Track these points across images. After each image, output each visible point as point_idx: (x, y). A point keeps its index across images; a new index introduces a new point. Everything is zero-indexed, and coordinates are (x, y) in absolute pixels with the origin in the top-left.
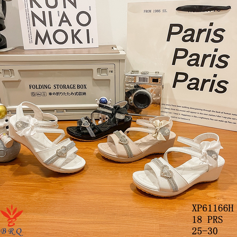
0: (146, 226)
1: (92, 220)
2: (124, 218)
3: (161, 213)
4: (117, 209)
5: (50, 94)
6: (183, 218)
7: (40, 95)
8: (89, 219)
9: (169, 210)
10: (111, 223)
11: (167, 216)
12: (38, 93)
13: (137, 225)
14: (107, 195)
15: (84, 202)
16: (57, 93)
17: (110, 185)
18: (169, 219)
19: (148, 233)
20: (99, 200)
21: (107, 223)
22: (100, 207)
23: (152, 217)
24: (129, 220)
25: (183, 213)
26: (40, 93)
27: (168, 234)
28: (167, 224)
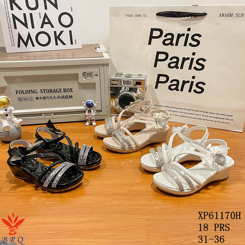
0: (134, 221)
1: (88, 219)
2: (115, 215)
3: (147, 209)
4: (108, 208)
5: (37, 98)
6: (165, 212)
7: (26, 99)
8: (85, 218)
9: (153, 206)
10: (104, 220)
11: (152, 211)
12: (25, 98)
13: (126, 221)
14: (99, 196)
15: (79, 204)
16: (44, 98)
17: (101, 187)
18: (153, 213)
19: (136, 226)
20: (92, 201)
21: (101, 221)
22: (93, 207)
23: (139, 213)
24: (119, 217)
25: (165, 208)
26: (27, 98)
27: (153, 226)
28: (151, 218)
